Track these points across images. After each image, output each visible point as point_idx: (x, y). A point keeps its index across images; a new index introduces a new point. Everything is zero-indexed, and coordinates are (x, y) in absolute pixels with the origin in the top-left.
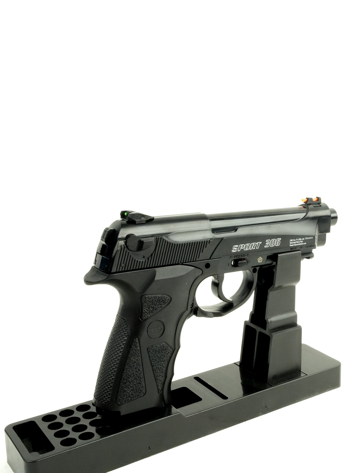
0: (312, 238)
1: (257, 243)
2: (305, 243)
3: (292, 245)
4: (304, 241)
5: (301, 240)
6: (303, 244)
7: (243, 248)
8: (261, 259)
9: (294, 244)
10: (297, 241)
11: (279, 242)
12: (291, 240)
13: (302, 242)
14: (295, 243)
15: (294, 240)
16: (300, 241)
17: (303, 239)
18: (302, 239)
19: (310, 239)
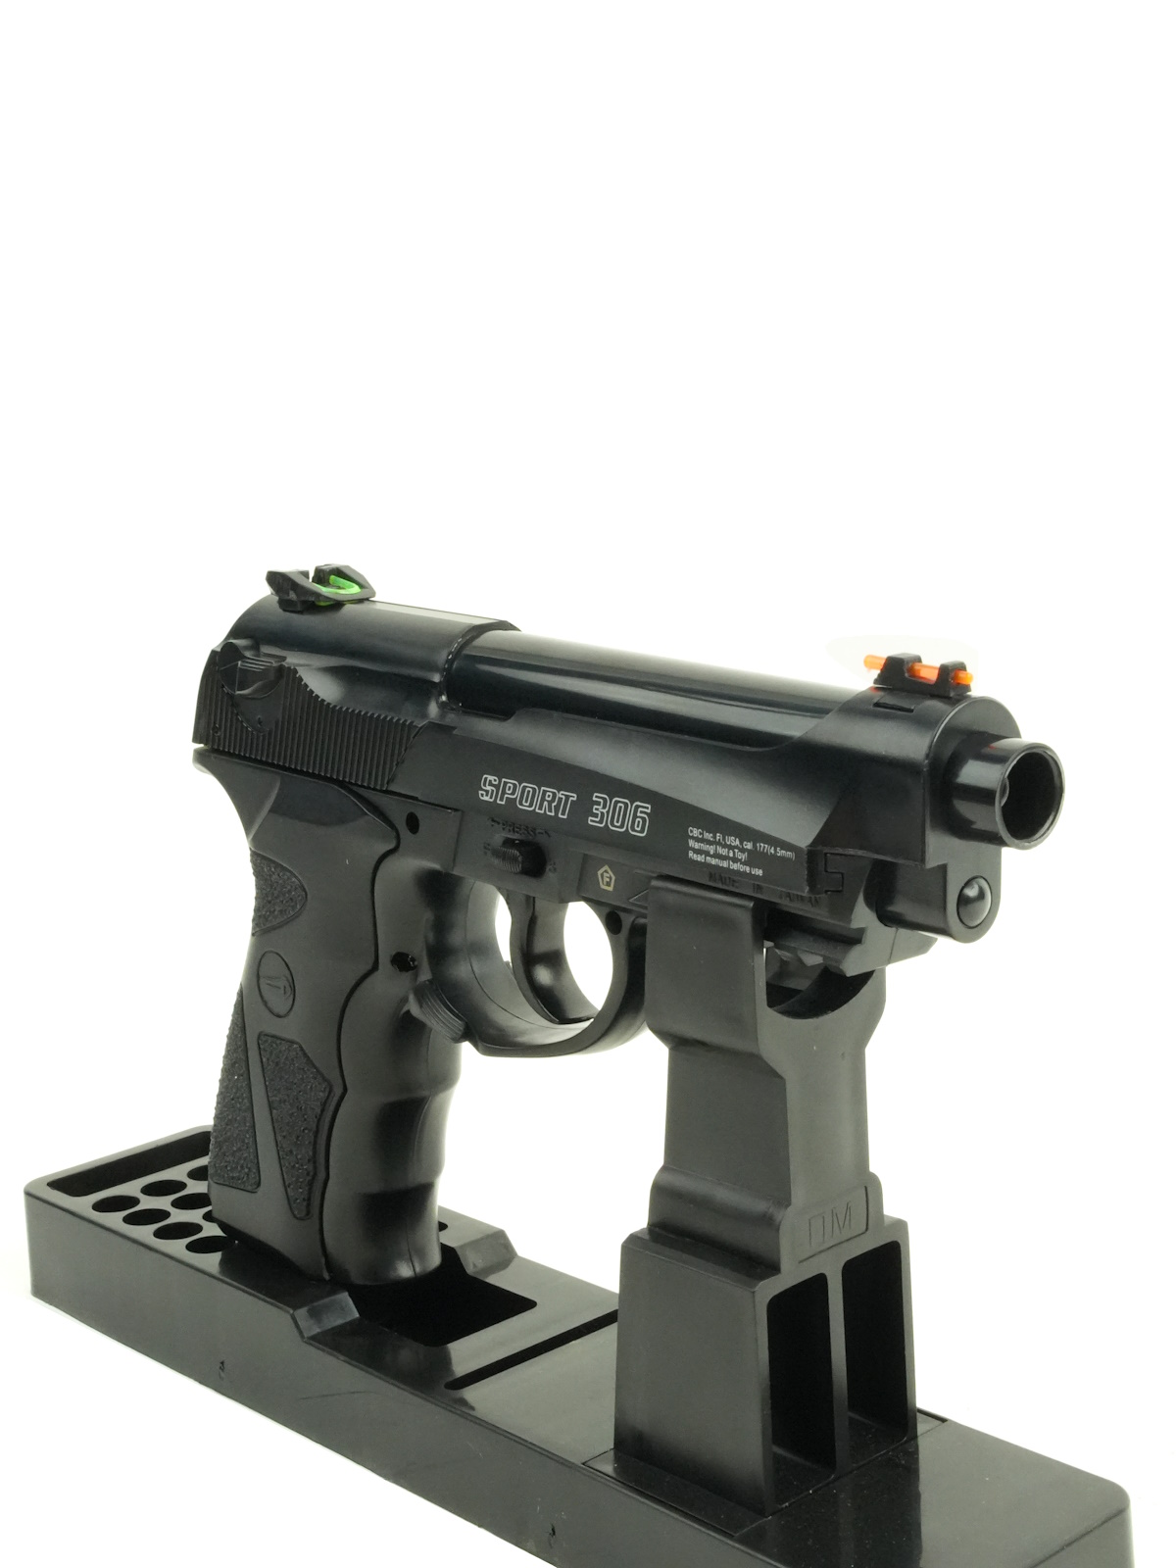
0: (789, 854)
1: (561, 794)
2: (760, 872)
3: (700, 858)
4: (754, 858)
5: (736, 847)
6: (748, 869)
7: (513, 794)
8: (610, 878)
9: (707, 854)
10: (718, 843)
11: (644, 819)
12: (696, 832)
13: (743, 856)
14: (711, 849)
15: (708, 836)
16: (731, 847)
17: (749, 846)
18: (741, 843)
19: (782, 858)
